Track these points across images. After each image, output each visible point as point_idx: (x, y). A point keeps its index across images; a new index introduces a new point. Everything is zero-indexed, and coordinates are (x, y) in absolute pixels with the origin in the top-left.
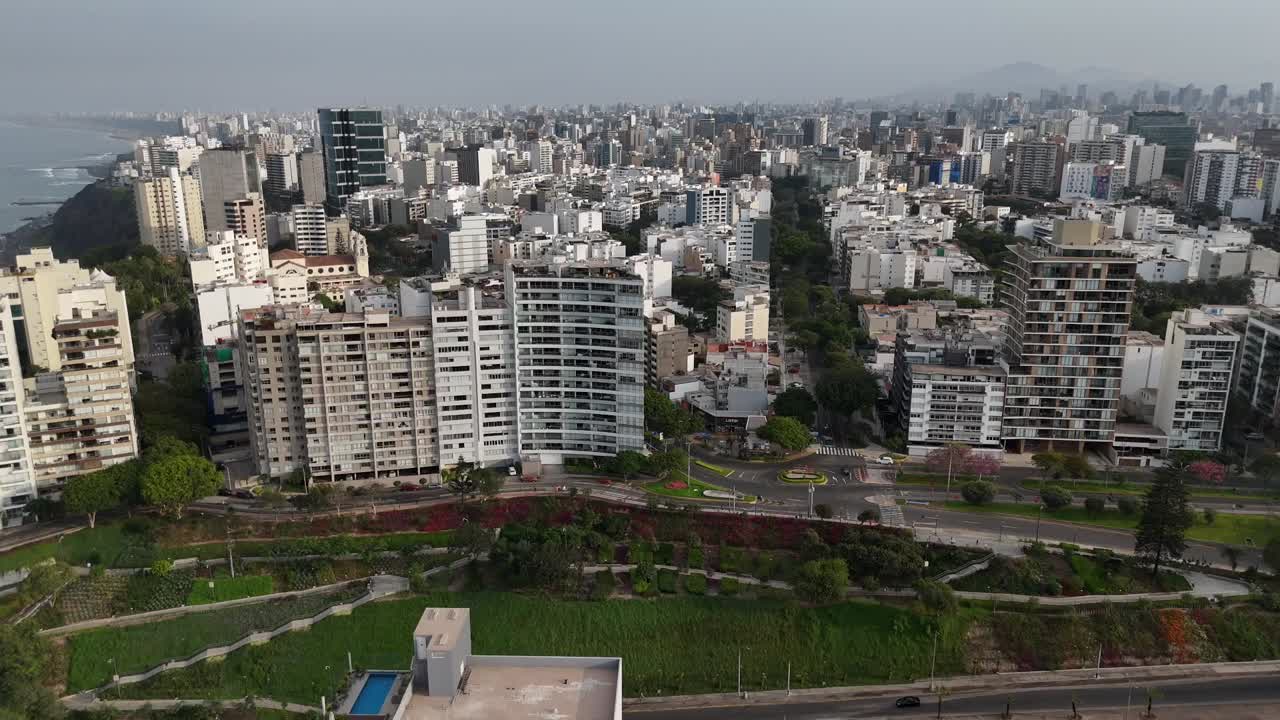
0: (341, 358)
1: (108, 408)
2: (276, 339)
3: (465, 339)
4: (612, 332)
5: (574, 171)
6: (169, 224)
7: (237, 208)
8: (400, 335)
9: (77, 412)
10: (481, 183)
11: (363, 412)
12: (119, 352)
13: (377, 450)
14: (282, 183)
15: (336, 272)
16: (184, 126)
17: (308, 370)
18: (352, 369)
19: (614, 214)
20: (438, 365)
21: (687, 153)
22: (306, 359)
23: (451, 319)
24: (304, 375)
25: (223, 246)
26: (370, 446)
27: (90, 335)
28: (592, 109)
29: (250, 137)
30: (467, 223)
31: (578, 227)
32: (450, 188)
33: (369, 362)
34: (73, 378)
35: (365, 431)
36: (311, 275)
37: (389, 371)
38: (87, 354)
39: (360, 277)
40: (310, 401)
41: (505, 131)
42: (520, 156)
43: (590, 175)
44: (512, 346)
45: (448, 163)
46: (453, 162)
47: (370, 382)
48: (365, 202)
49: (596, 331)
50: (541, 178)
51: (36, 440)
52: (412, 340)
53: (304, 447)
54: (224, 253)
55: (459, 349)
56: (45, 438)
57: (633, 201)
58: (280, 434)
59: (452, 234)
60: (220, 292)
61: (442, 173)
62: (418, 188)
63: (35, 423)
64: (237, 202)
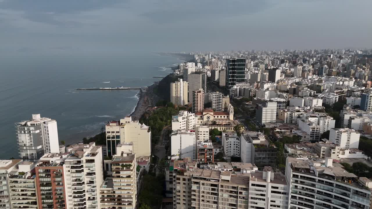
0: (209, 193)
1: (126, 192)
2: (184, 180)
3: (264, 195)
5: (310, 77)
6: (178, 95)
7: (196, 93)
8: (234, 188)
9: (116, 192)
10: (276, 82)
12: (132, 172)
14: (214, 78)
15: (223, 118)
16: (195, 57)
17: (195, 195)
18: (212, 198)
19: (327, 100)
20: (250, 205)
21: (356, 71)
22: (195, 191)
23: (258, 185)
24: (193, 197)
25: (183, 117)
27: (123, 166)
28: (315, 51)
29: (210, 62)
30: (269, 104)
31: (312, 104)
32: (265, 83)
33: (220, 197)
34: (116, 181)
36: (215, 118)
37: (228, 202)
38: (121, 172)
39: (230, 120)
40: (194, 208)
41: (285, 60)
42: (290, 70)
43: (316, 79)
44: (287, 203)
45: (265, 74)
46: (267, 73)
47: (219, 205)
48: (237, 89)
50: (297, 80)
51: (103, 201)
52: (239, 191)
54: (183, 119)
55: (261, 199)
56: (106, 200)
57: (335, 94)
59: (264, 108)
60: (178, 135)
61: (263, 77)
62: (254, 83)
63: (103, 194)
64: (196, 91)
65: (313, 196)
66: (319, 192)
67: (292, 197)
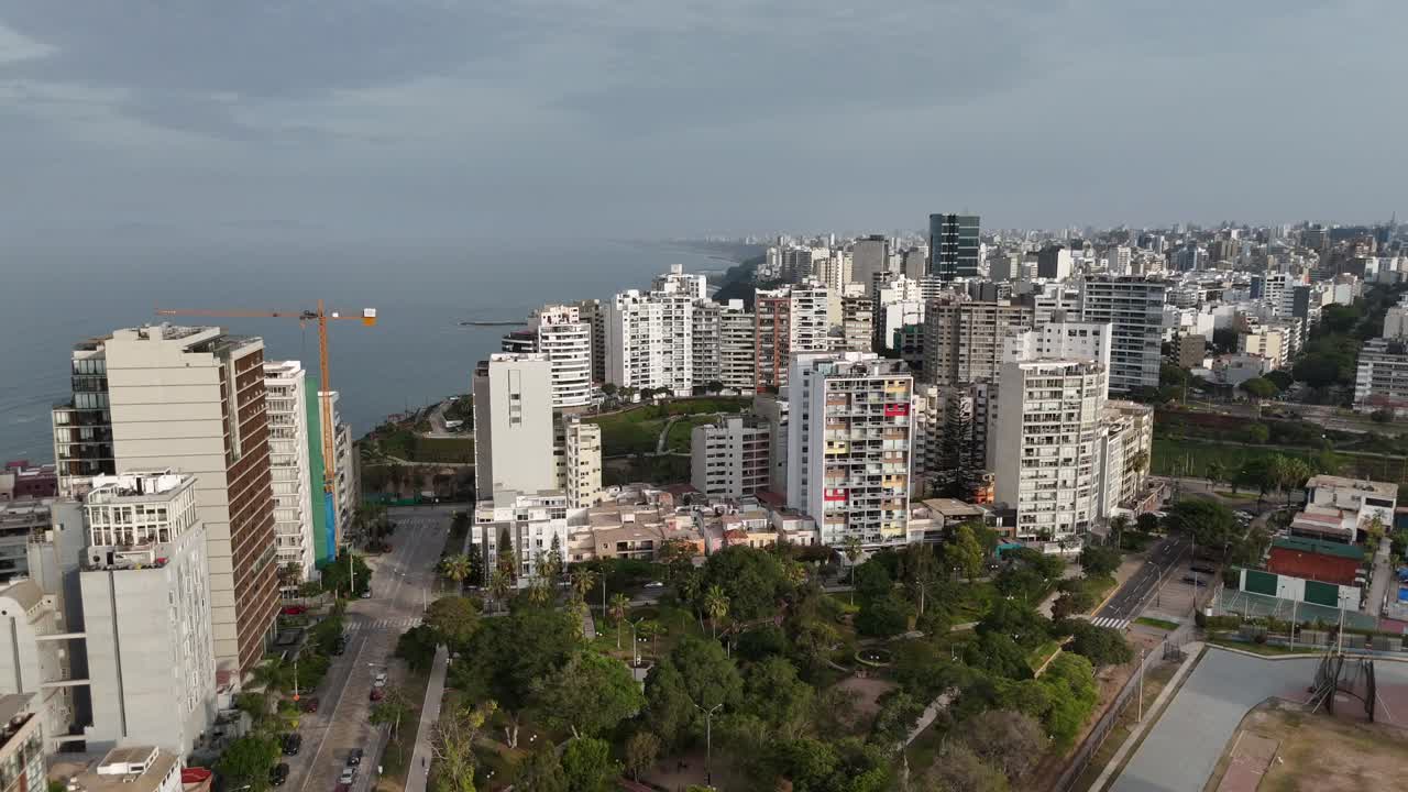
0: (983, 323)
1: (861, 342)
4: (1143, 315)
5: (1150, 273)
8: (1016, 312)
9: (848, 343)
10: (1058, 278)
11: (991, 354)
13: (995, 376)
17: (964, 328)
18: (988, 329)
22: (965, 322)
23: (1046, 305)
24: (962, 331)
26: (992, 374)
27: (860, 304)
28: (1188, 229)
33: (997, 326)
34: (849, 325)
35: (990, 364)
38: (857, 313)
40: (963, 345)
41: (1085, 244)
42: (1098, 263)
45: (1029, 264)
46: (1033, 263)
47: (997, 337)
48: (963, 284)
49: (1132, 314)
52: (1022, 315)
53: (957, 372)
57: (1199, 288)
58: (944, 363)
61: (1024, 270)
62: (1003, 278)
65: (1109, 307)
66: (1116, 301)
67: (1087, 312)
